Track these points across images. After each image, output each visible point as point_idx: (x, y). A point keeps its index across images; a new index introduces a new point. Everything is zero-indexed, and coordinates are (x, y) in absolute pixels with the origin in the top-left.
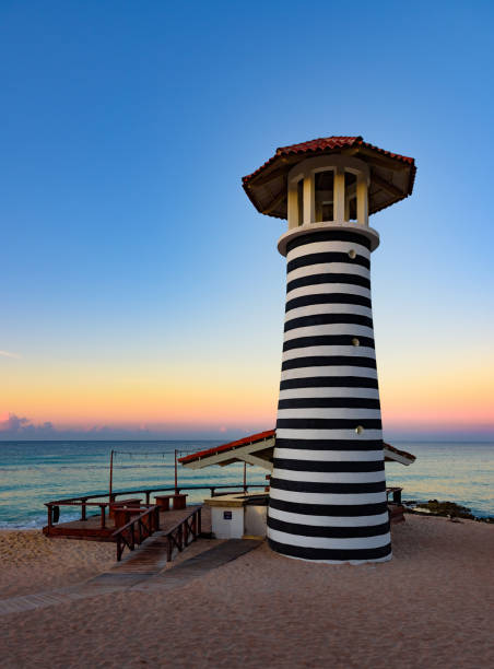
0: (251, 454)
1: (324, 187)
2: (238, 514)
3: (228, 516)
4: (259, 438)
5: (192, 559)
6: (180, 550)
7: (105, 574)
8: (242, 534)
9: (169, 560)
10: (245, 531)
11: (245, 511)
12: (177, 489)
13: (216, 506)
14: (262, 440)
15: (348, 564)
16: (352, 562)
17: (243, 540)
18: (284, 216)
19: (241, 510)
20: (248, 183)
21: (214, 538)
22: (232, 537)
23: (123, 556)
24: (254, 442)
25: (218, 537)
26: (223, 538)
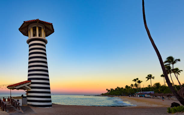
0: (27, 85)
1: (34, 30)
2: (20, 100)
8: (22, 105)
14: (29, 82)
18: (28, 36)
24: (22, 84)
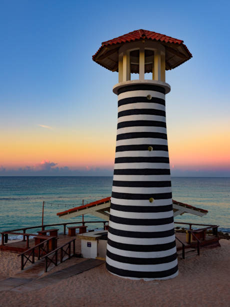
0: (97, 211)
2: (94, 244)
3: (89, 245)
4: (100, 202)
5: (59, 271)
6: (56, 265)
7: (11, 278)
8: (96, 256)
9: (46, 271)
10: (98, 254)
11: (98, 242)
12: (84, 223)
13: (83, 239)
14: (103, 203)
15: (143, 280)
16: (145, 279)
17: (96, 259)
19: (96, 242)
20: (96, 58)
21: (82, 257)
22: (92, 258)
23: (25, 267)
25: (84, 256)
26: (87, 258)
